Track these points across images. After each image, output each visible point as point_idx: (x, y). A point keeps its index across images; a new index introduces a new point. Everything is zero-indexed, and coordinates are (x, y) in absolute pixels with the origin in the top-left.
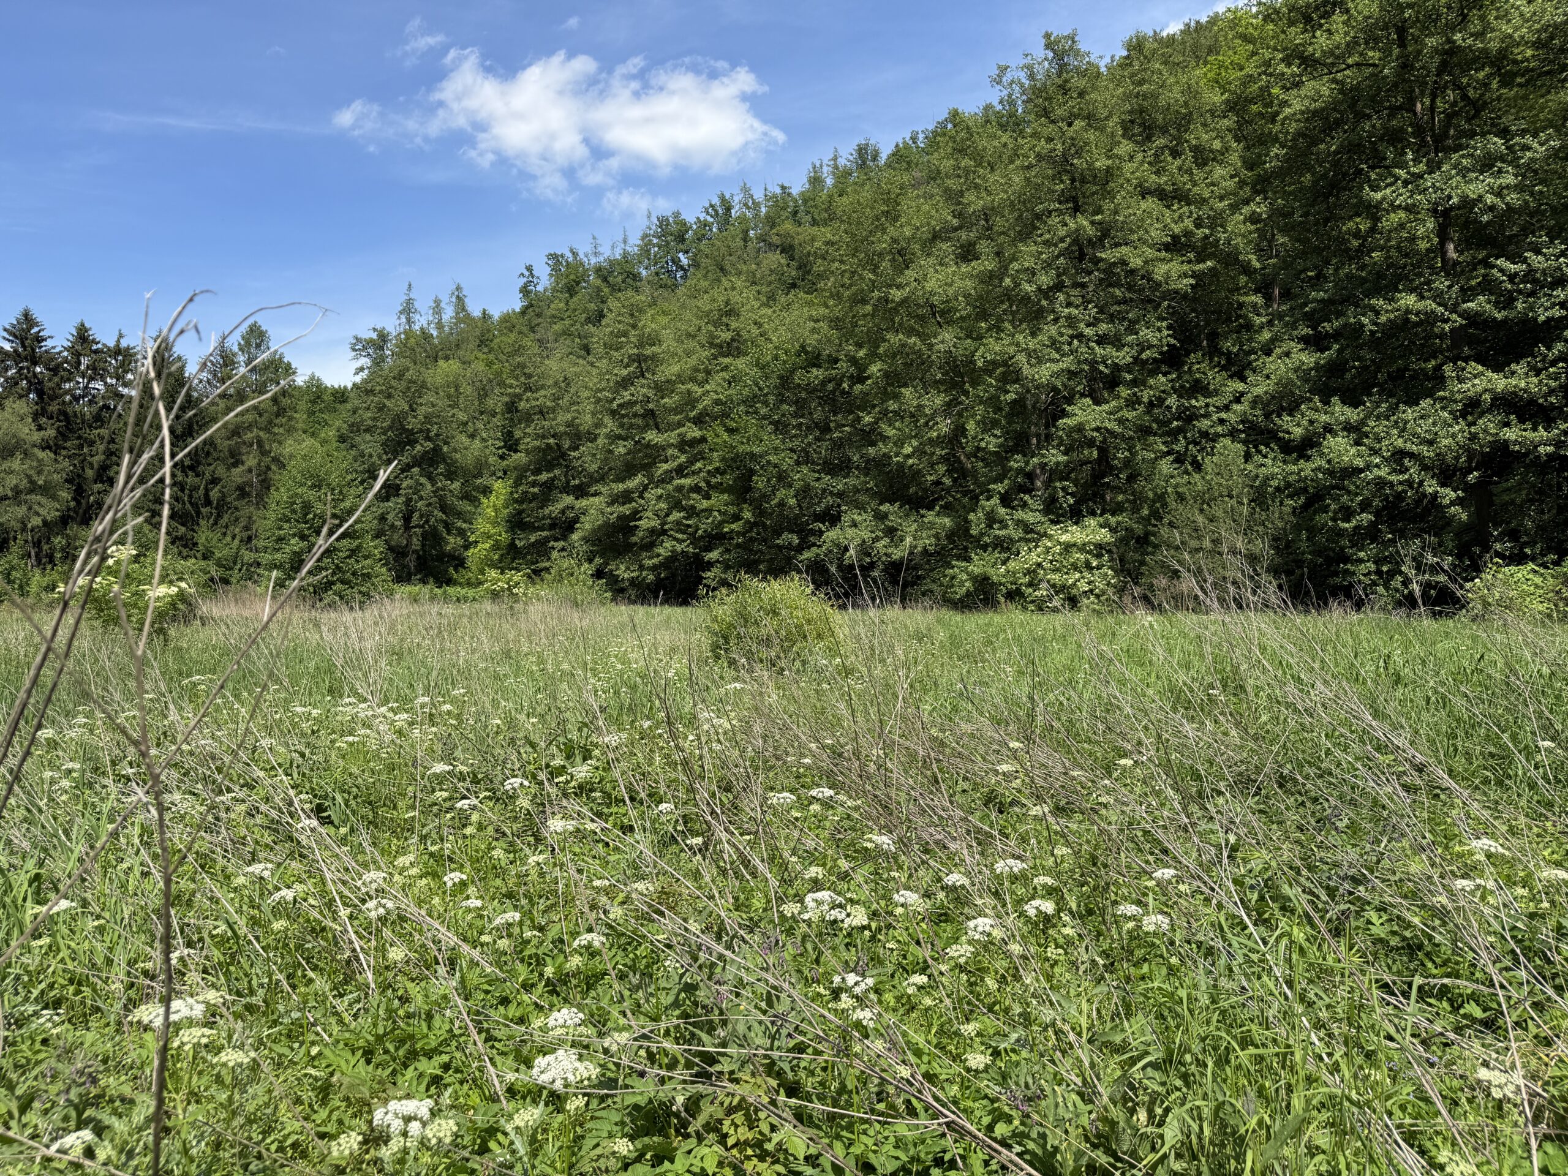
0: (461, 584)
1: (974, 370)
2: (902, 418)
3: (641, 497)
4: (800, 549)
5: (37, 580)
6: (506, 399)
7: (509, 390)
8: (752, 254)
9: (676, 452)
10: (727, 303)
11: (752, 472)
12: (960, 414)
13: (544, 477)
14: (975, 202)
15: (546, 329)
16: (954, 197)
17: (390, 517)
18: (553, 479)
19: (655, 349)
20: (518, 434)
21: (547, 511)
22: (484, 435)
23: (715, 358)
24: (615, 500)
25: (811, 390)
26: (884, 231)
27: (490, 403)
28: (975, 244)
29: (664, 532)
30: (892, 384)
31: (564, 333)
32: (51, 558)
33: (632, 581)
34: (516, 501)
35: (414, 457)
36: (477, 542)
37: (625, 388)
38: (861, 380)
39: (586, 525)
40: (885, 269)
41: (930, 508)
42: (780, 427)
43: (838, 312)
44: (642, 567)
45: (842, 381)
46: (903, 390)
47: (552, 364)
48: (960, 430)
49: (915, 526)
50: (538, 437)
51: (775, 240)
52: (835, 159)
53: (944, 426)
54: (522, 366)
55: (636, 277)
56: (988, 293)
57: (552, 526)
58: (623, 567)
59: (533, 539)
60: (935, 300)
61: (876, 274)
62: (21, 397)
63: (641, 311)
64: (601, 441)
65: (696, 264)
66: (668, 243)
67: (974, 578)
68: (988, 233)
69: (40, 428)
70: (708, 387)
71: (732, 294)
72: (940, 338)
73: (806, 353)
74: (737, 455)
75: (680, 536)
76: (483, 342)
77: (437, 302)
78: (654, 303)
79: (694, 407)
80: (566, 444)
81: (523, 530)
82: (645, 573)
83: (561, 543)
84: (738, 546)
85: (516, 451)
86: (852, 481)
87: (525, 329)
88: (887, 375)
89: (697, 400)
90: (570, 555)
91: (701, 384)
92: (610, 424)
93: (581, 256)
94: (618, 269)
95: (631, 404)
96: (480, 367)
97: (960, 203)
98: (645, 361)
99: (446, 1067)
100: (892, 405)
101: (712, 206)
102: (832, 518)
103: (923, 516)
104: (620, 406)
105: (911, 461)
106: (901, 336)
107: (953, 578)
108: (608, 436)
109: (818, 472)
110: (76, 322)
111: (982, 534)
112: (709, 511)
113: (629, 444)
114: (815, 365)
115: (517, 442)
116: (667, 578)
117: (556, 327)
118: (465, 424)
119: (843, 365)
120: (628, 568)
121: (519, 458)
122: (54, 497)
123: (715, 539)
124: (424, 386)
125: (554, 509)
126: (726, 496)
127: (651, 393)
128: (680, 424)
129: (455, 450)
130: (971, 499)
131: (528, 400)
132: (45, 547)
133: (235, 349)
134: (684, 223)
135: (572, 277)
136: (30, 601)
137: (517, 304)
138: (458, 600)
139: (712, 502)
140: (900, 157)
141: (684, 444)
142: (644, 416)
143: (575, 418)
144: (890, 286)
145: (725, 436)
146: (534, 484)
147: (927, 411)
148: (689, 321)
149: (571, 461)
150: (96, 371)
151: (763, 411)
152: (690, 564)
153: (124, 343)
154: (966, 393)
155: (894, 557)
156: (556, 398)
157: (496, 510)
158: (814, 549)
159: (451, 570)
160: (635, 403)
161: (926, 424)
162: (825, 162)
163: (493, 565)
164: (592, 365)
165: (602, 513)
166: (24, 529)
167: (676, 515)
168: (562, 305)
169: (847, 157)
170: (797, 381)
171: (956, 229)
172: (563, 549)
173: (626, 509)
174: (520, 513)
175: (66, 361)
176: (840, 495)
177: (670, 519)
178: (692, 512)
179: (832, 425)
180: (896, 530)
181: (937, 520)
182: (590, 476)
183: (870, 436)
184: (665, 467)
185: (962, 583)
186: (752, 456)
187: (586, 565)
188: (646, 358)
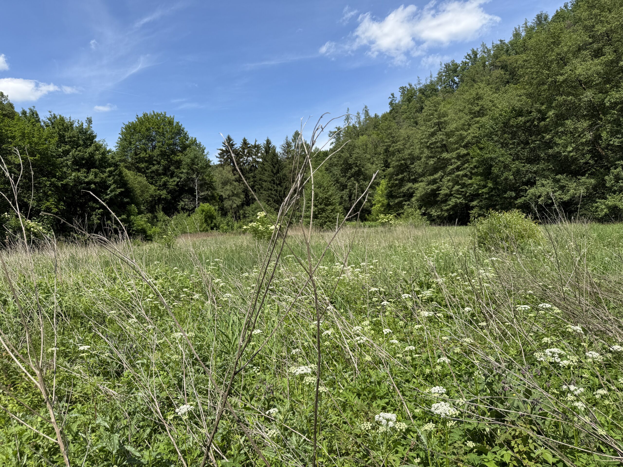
0: (370, 221)
1: (604, 107)
2: (566, 134)
3: (441, 181)
4: (516, 198)
5: (236, 225)
6: (385, 147)
7: (386, 144)
8: (488, 72)
9: (456, 161)
10: (477, 94)
11: (491, 166)
12: (598, 130)
13: (400, 176)
14: (600, 29)
15: (400, 118)
16: (589, 29)
17: (344, 197)
18: (403, 177)
19: (445, 118)
20: (389, 161)
21: (401, 190)
22: (377, 163)
23: (472, 118)
24: (429, 183)
25: (518, 127)
26: (553, 51)
27: (379, 150)
28: (602, 48)
29: (451, 195)
30: (560, 119)
31: (407, 118)
32: (240, 218)
33: (438, 217)
34: (389, 187)
35: (352, 174)
36: (375, 204)
37: (433, 137)
38: (544, 119)
39: (418, 194)
40: (554, 67)
41: (583, 175)
42: (504, 145)
43: (530, 90)
44: (442, 210)
45: (534, 121)
46: (566, 121)
47: (402, 131)
48: (598, 137)
49: (575, 184)
50: (397, 161)
51: (498, 64)
52: (526, 24)
53: (589, 136)
54: (391, 133)
55: (436, 90)
56: (611, 70)
57: (404, 196)
58: (434, 211)
59: (396, 201)
60: (581, 78)
61: (550, 71)
62: (229, 165)
63: (439, 104)
64: (422, 160)
65: (462, 80)
66: (449, 74)
67: (609, 207)
68: (609, 42)
69: (234, 175)
70: (469, 131)
71: (479, 90)
72: (585, 95)
73: (515, 111)
74: (484, 159)
75: (458, 196)
76: (376, 126)
77: (358, 114)
78: (444, 100)
79: (463, 141)
80: (409, 162)
81: (393, 198)
82: (443, 213)
83: (408, 202)
84: (486, 198)
85: (389, 168)
86: (541, 166)
87: (391, 119)
88: (557, 116)
89: (465, 138)
90: (412, 207)
91: (466, 131)
92: (427, 152)
93: (413, 86)
94: (428, 88)
95: (435, 143)
96: (374, 136)
97: (593, 31)
98: (441, 124)
99: (387, 404)
100: (561, 129)
101: (468, 55)
102: (532, 183)
103: (579, 179)
104: (430, 144)
105: (572, 154)
106: (564, 97)
107: (597, 207)
108: (426, 157)
109: (524, 163)
110: (243, 138)
111: (613, 186)
112: (471, 184)
113: (435, 159)
114: (520, 116)
115: (389, 164)
116: (453, 214)
117: (403, 116)
118: (369, 159)
119: (534, 114)
120: (436, 211)
121: (390, 170)
122: (239, 197)
123: (475, 196)
124: (354, 146)
125: (404, 189)
126: (479, 177)
127: (444, 137)
128: (457, 149)
129: (366, 170)
130: (605, 169)
131: (393, 147)
132: (238, 214)
133: (291, 141)
134: (456, 65)
135: (410, 95)
136: (234, 232)
137: (388, 109)
138: (369, 227)
139: (473, 180)
140: (559, 16)
141: (459, 157)
142: (441, 147)
143: (412, 152)
144: (557, 75)
145: (478, 151)
146: (396, 180)
147: (579, 130)
148: (460, 104)
149: (411, 169)
150: (250, 154)
151: (496, 138)
152: (463, 208)
153: (257, 144)
154: (601, 119)
155: (564, 199)
156: (404, 145)
157: (382, 191)
158: (523, 198)
159: (366, 215)
160: (437, 142)
161: (579, 136)
162: (521, 26)
163: (381, 213)
164: (419, 129)
165: (424, 189)
166: (231, 209)
167: (456, 187)
168: (406, 107)
169: (531, 20)
170: (511, 123)
171: (591, 44)
172: (408, 205)
173: (434, 187)
174: (391, 192)
175: (241, 151)
176: (535, 172)
177: (454, 189)
178: (464, 185)
179: (530, 141)
180: (565, 186)
181: (587, 181)
182: (419, 174)
183: (549, 144)
184: (451, 167)
185: (602, 210)
186: (491, 159)
187: (418, 210)
188: (441, 123)
